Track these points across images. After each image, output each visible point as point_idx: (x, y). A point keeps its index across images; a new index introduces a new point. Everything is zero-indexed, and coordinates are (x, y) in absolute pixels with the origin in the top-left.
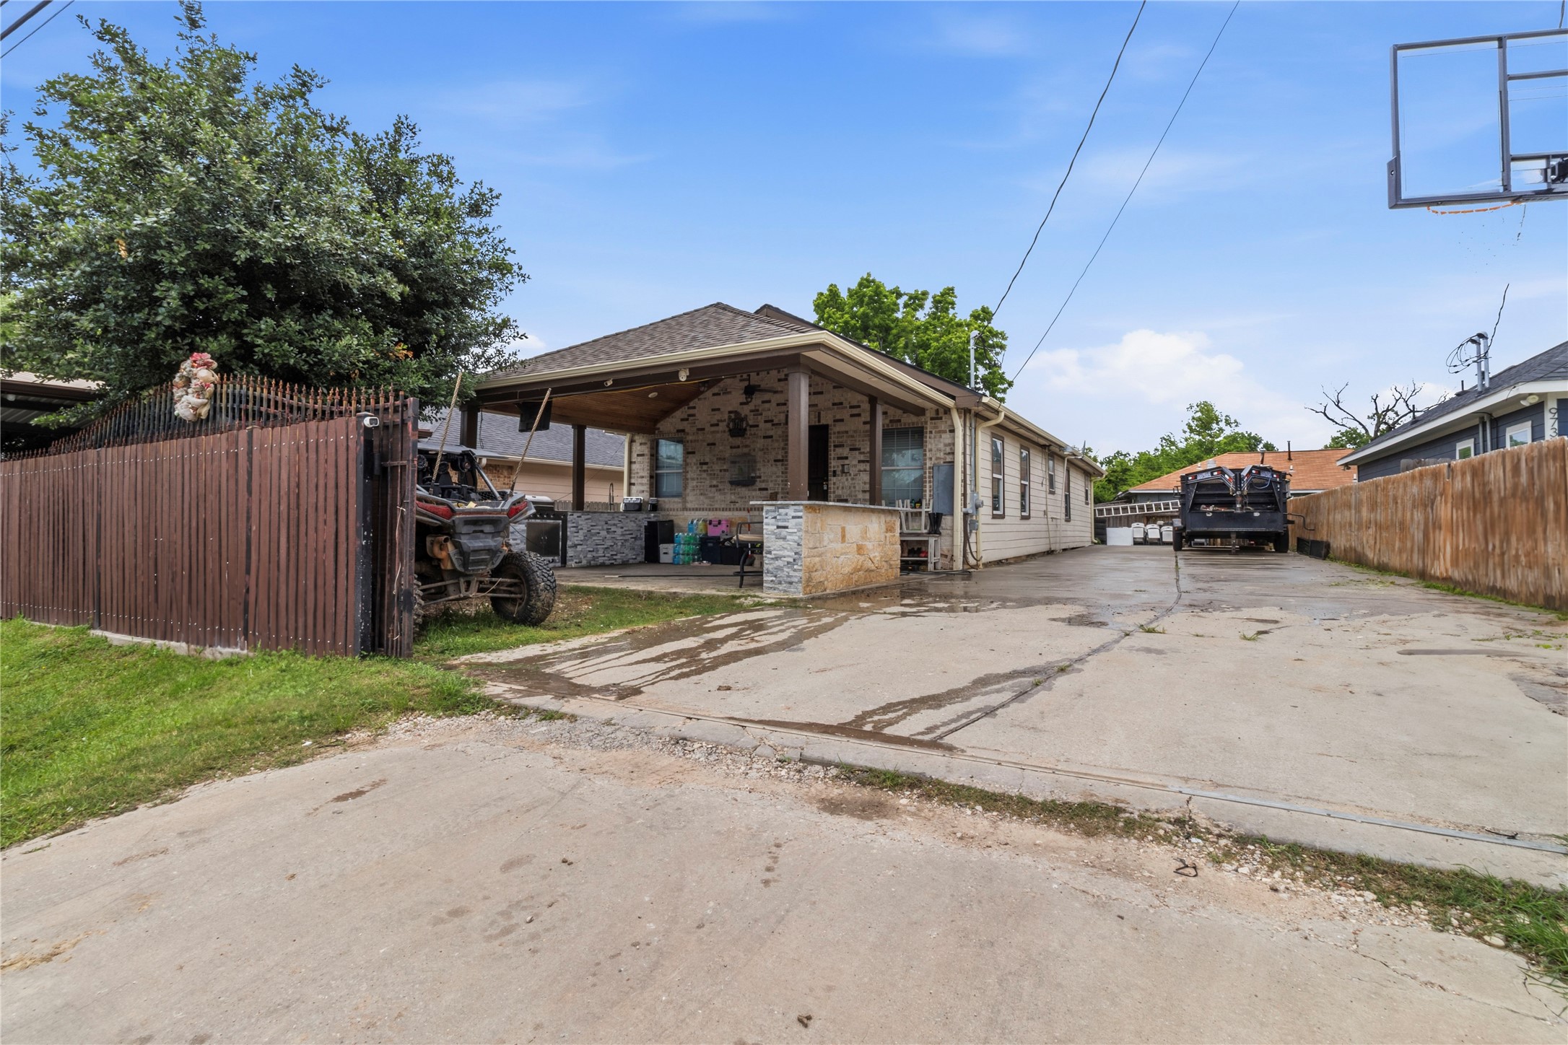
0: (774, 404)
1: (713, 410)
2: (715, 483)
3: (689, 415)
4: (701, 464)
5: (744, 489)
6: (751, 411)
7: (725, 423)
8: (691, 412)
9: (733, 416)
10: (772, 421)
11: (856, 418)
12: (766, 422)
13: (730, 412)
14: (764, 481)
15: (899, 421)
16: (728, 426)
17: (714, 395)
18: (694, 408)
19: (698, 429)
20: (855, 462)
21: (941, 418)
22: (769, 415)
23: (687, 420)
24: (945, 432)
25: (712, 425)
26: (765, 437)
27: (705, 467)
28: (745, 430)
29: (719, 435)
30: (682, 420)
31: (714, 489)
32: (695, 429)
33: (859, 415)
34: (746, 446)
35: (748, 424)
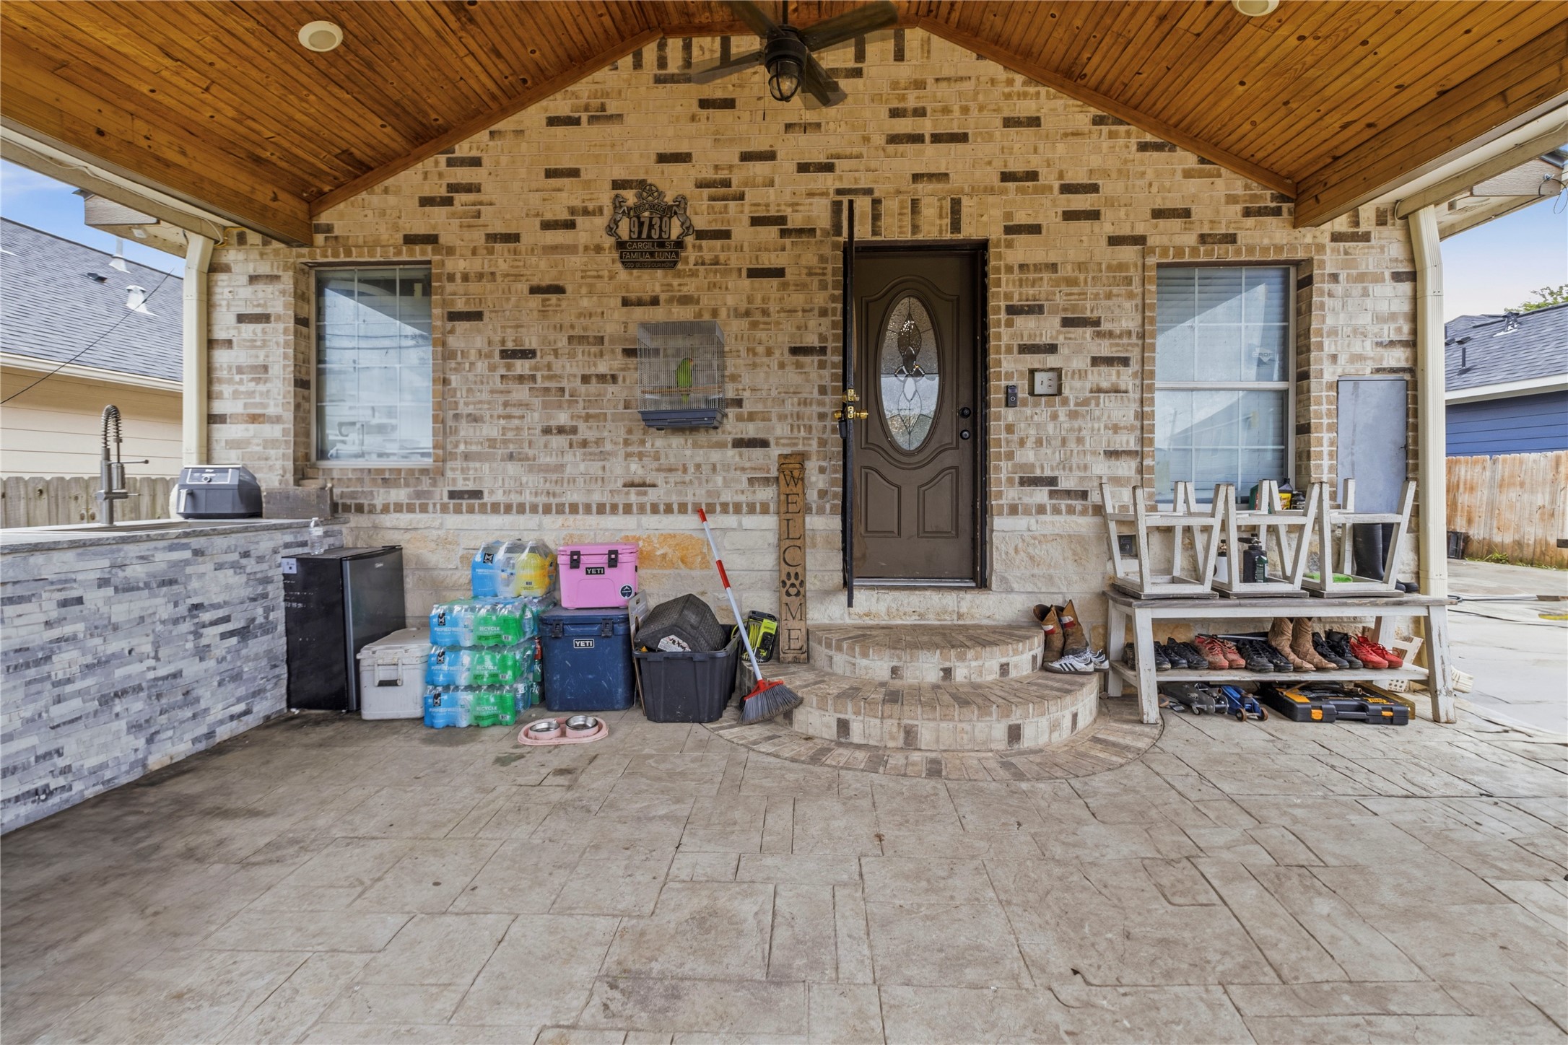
0: (786, 165)
1: (550, 174)
2: (563, 418)
3: (453, 188)
4: (505, 354)
5: (676, 441)
6: (701, 185)
7: (601, 222)
8: (463, 175)
9: (630, 197)
10: (781, 220)
11: (1085, 225)
12: (756, 221)
13: (617, 185)
14: (751, 417)
15: (1231, 239)
16: (611, 230)
17: (553, 121)
18: (476, 162)
19: (492, 238)
20: (1081, 362)
21: (1366, 237)
22: (773, 200)
23: (448, 202)
24: (1378, 279)
25: (547, 226)
26: (754, 273)
27: (521, 366)
28: (679, 244)
29: (576, 261)
30: (426, 202)
31: (558, 441)
32: (478, 237)
33: (1094, 215)
34: (685, 300)
35: (687, 228)
